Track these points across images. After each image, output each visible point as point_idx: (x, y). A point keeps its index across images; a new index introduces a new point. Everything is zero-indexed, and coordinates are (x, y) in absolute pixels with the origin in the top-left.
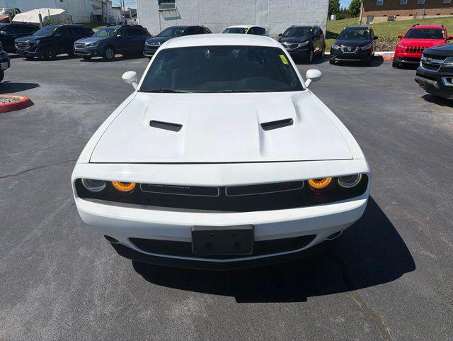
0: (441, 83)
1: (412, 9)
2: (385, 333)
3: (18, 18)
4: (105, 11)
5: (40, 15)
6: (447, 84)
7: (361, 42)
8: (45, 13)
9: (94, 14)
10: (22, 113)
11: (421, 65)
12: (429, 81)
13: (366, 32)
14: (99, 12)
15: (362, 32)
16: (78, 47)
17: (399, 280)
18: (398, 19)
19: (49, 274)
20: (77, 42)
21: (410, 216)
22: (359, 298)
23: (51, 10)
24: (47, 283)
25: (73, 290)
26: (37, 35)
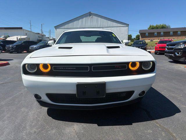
0: (175, 55)
1: (159, 37)
2: (173, 136)
3: (8, 39)
4: (43, 38)
5: (17, 38)
6: (177, 55)
7: (141, 45)
8: (19, 37)
9: (39, 39)
10: (4, 67)
11: (166, 49)
12: (170, 54)
13: (143, 43)
14: (41, 39)
15: (141, 43)
16: (31, 48)
17: (174, 116)
18: (154, 41)
19: (5, 118)
20: (31, 46)
21: (173, 95)
22: (157, 123)
23: (22, 36)
24: (3, 121)
25: (17, 124)
26: (15, 44)
